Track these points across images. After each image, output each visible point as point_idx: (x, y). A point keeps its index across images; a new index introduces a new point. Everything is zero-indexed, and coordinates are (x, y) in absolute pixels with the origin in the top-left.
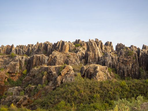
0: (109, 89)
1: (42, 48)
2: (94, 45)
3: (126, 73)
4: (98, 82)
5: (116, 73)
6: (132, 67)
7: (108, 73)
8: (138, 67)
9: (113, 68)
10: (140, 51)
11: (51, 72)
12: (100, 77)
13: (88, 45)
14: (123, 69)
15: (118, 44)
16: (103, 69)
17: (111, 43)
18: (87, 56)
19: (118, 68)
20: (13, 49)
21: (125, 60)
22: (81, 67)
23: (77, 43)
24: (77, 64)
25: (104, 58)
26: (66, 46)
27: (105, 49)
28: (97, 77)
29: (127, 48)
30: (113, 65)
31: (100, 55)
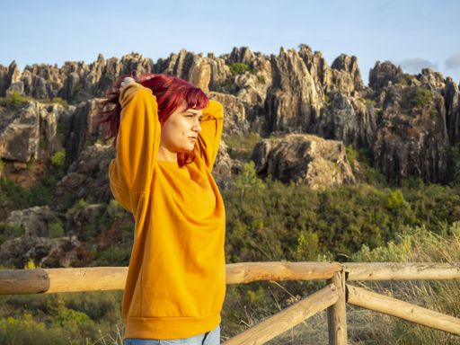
0: (350, 216)
2: (296, 68)
3: (404, 165)
4: (310, 193)
5: (372, 166)
6: (426, 145)
7: (345, 165)
8: (445, 144)
9: (362, 145)
10: (454, 91)
12: (320, 178)
13: (276, 67)
14: (395, 151)
15: (378, 63)
16: (330, 151)
17: (353, 59)
18: (273, 104)
19: (377, 146)
20: (16, 79)
21: (401, 122)
22: (253, 143)
23: (236, 57)
24: (240, 133)
25: (332, 112)
26: (200, 71)
27: (334, 80)
28: (308, 176)
29: (408, 80)
30: (360, 136)
31: (318, 104)
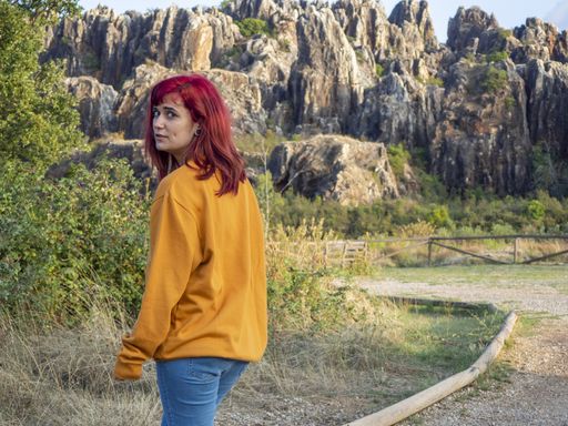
1: (79, 40)
2: (330, 36)
3: (470, 171)
4: (338, 210)
5: (428, 170)
6: (500, 143)
7: (386, 173)
8: (524, 142)
9: (418, 143)
10: (537, 71)
13: (303, 34)
14: (458, 152)
15: (460, 8)
16: (367, 157)
17: (423, 5)
18: (299, 86)
19: (436, 145)
21: (466, 113)
22: (271, 144)
23: (252, 12)
24: (253, 126)
25: (378, 98)
26: (197, 35)
27: (391, 40)
28: (337, 189)
31: (361, 85)
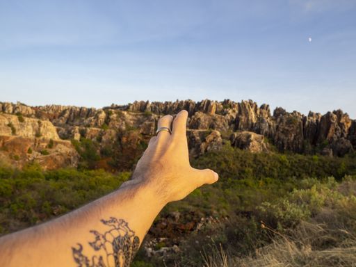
0: (265, 163)
2: (247, 107)
3: (286, 146)
4: (251, 154)
5: (274, 144)
6: (295, 139)
7: (264, 144)
9: (270, 137)
10: (306, 119)
11: (194, 137)
12: (255, 148)
13: (240, 107)
14: (283, 140)
15: (277, 107)
16: (258, 139)
17: (268, 106)
18: (238, 120)
19: (276, 137)
20: (148, 106)
21: (285, 130)
22: (230, 134)
23: (226, 103)
24: (225, 130)
25: (259, 124)
26: (212, 107)
27: (261, 113)
28: (250, 147)
29: (288, 114)
30: (269, 134)
31: (254, 121)
